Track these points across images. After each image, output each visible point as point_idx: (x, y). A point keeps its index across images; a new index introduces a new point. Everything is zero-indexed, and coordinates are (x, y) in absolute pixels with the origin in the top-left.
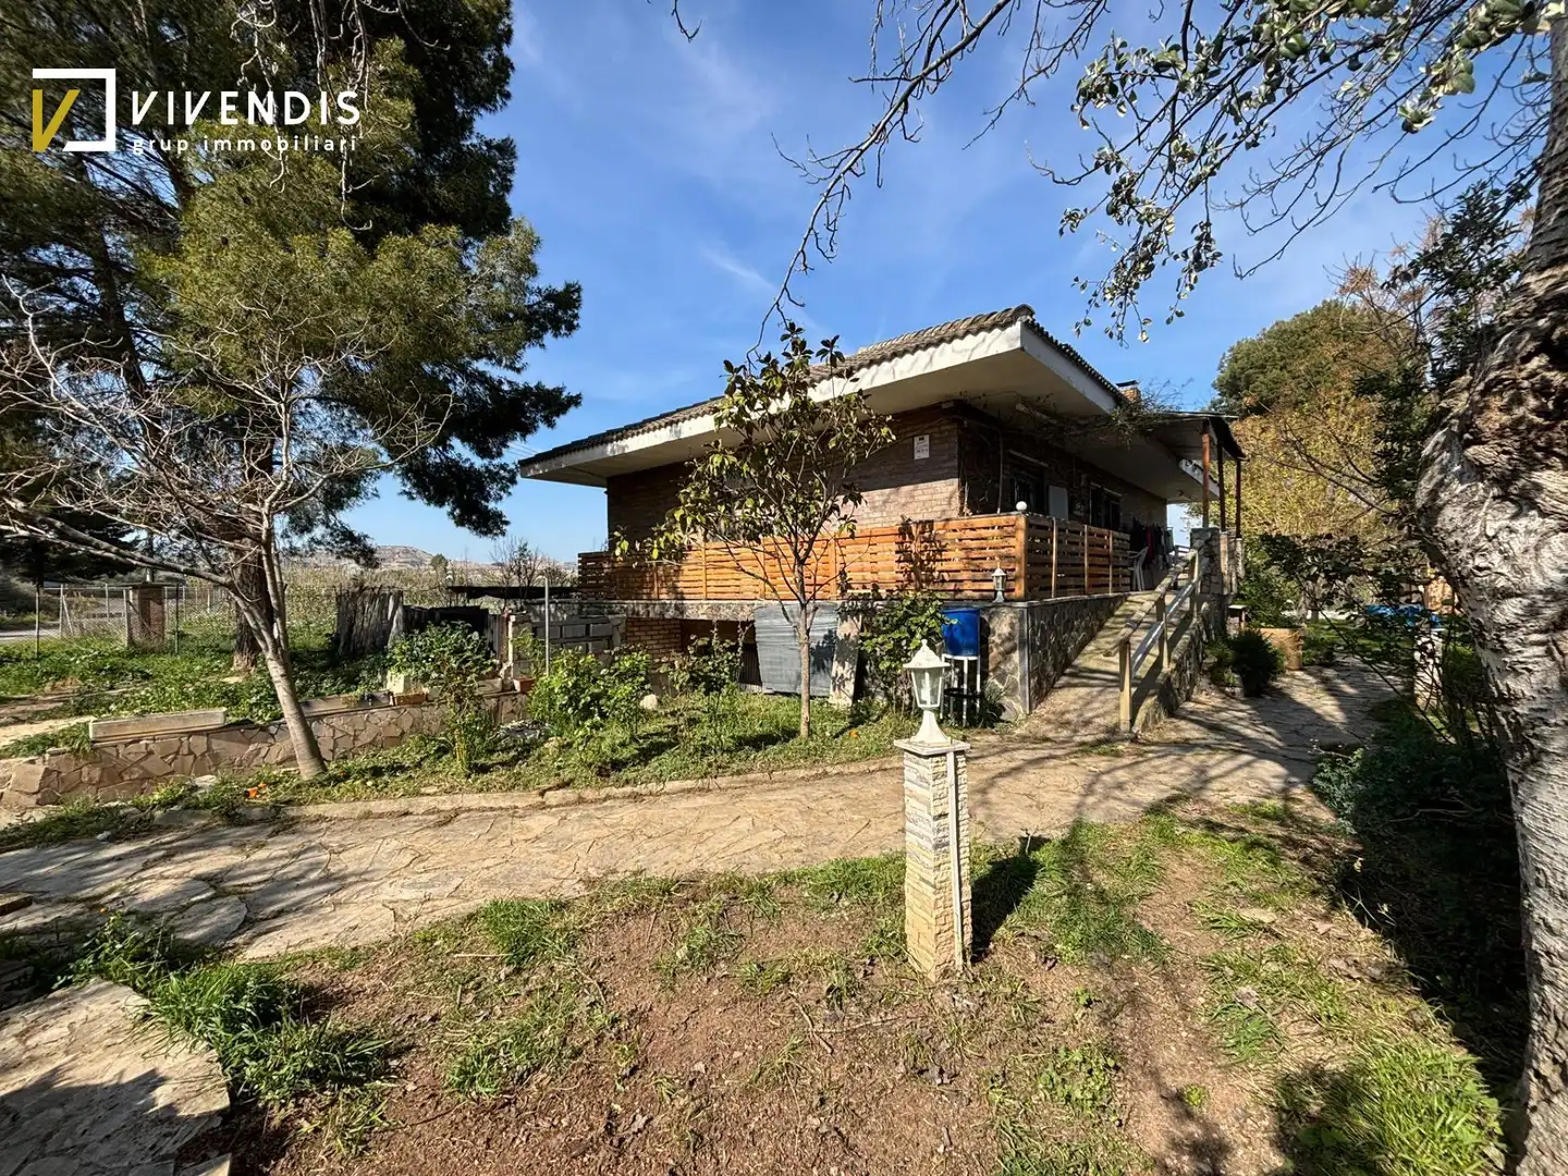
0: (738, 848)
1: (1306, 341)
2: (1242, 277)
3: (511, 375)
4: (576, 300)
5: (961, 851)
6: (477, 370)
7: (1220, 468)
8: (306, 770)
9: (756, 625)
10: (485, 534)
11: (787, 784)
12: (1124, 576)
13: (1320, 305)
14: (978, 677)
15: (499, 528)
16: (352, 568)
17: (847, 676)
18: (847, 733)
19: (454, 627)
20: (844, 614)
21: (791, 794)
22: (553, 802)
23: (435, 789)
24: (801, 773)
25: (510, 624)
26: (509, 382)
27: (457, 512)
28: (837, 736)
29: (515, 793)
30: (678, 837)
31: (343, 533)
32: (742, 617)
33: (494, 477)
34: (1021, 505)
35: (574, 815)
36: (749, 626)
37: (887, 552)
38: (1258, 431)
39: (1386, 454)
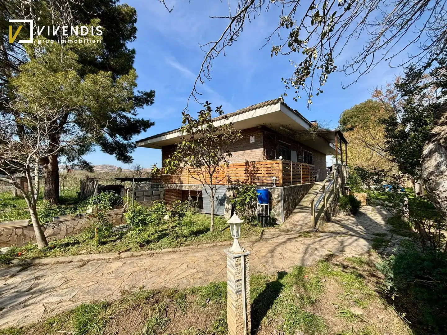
0: (180, 277)
1: (363, 110)
2: (344, 89)
3: (134, 116)
4: (153, 95)
5: (247, 293)
6: (124, 115)
7: (341, 145)
8: (41, 245)
9: (203, 192)
10: (126, 163)
11: (203, 250)
12: (314, 178)
13: (367, 101)
14: (268, 210)
15: (130, 161)
16: (85, 172)
17: (230, 208)
18: (226, 229)
19: (109, 193)
20: (229, 189)
21: (204, 253)
22: (123, 256)
23: (85, 251)
24: (208, 245)
25: (127, 191)
26: (133, 118)
27: (118, 156)
28: (223, 230)
29: (110, 253)
30: (161, 271)
31: (83, 162)
32: (198, 190)
33: (130, 146)
34: (281, 157)
35: (129, 262)
36: (200, 192)
37: (241, 170)
38: (351, 135)
39: (388, 142)
